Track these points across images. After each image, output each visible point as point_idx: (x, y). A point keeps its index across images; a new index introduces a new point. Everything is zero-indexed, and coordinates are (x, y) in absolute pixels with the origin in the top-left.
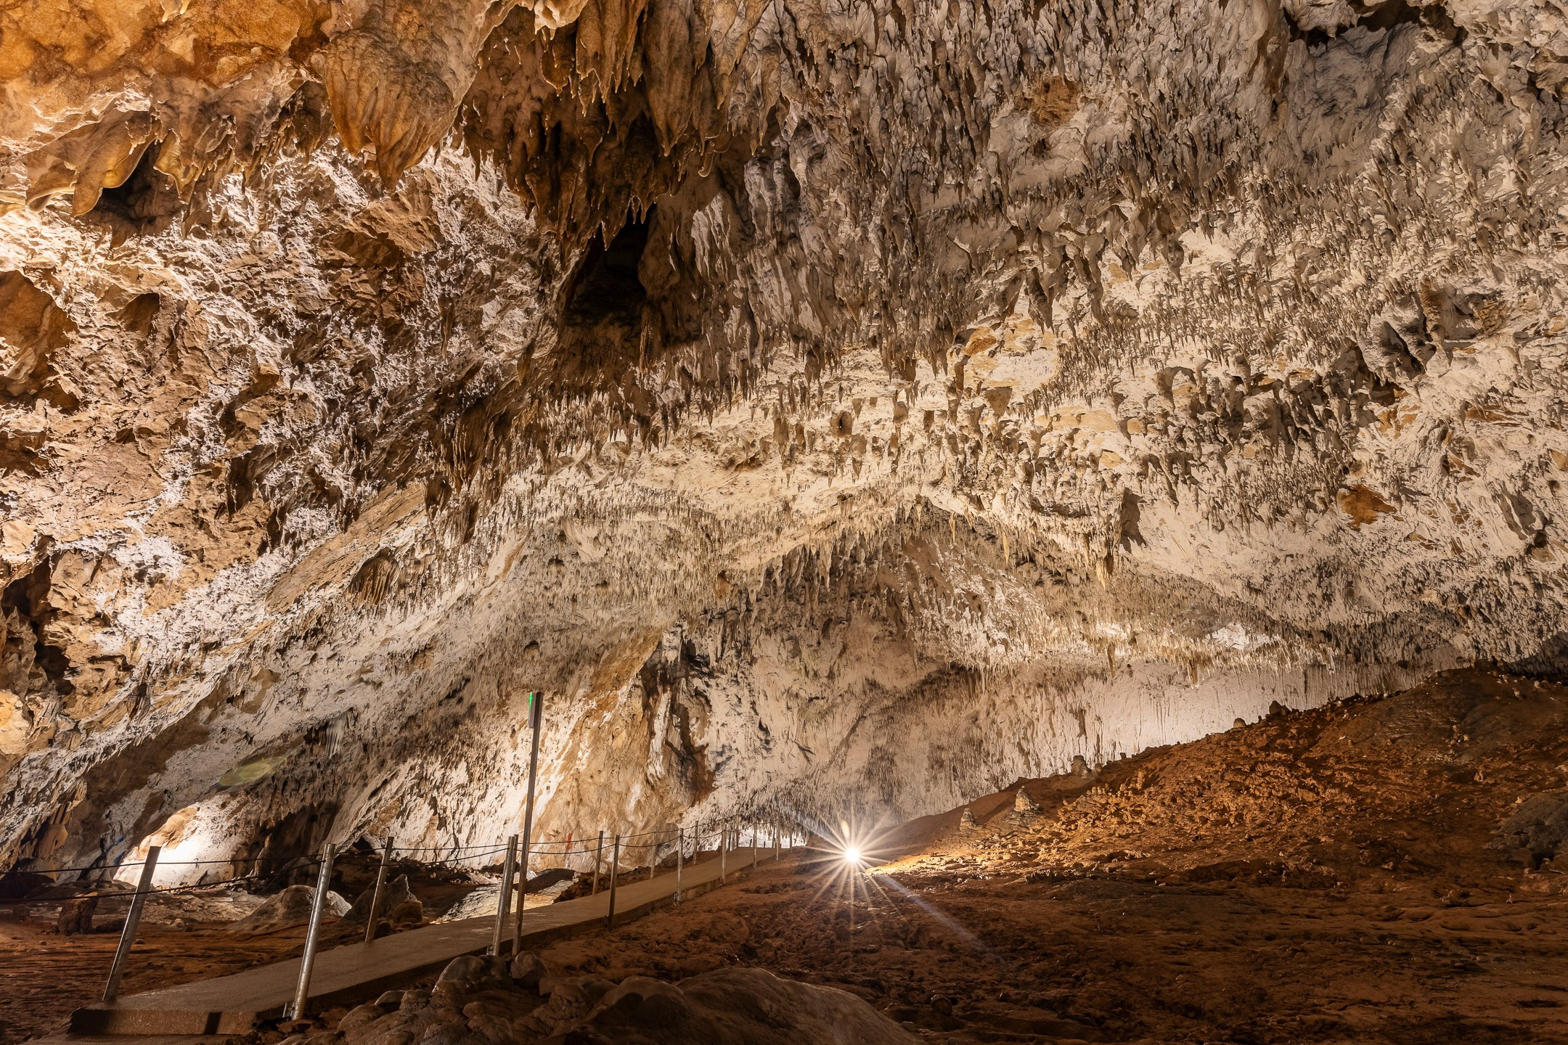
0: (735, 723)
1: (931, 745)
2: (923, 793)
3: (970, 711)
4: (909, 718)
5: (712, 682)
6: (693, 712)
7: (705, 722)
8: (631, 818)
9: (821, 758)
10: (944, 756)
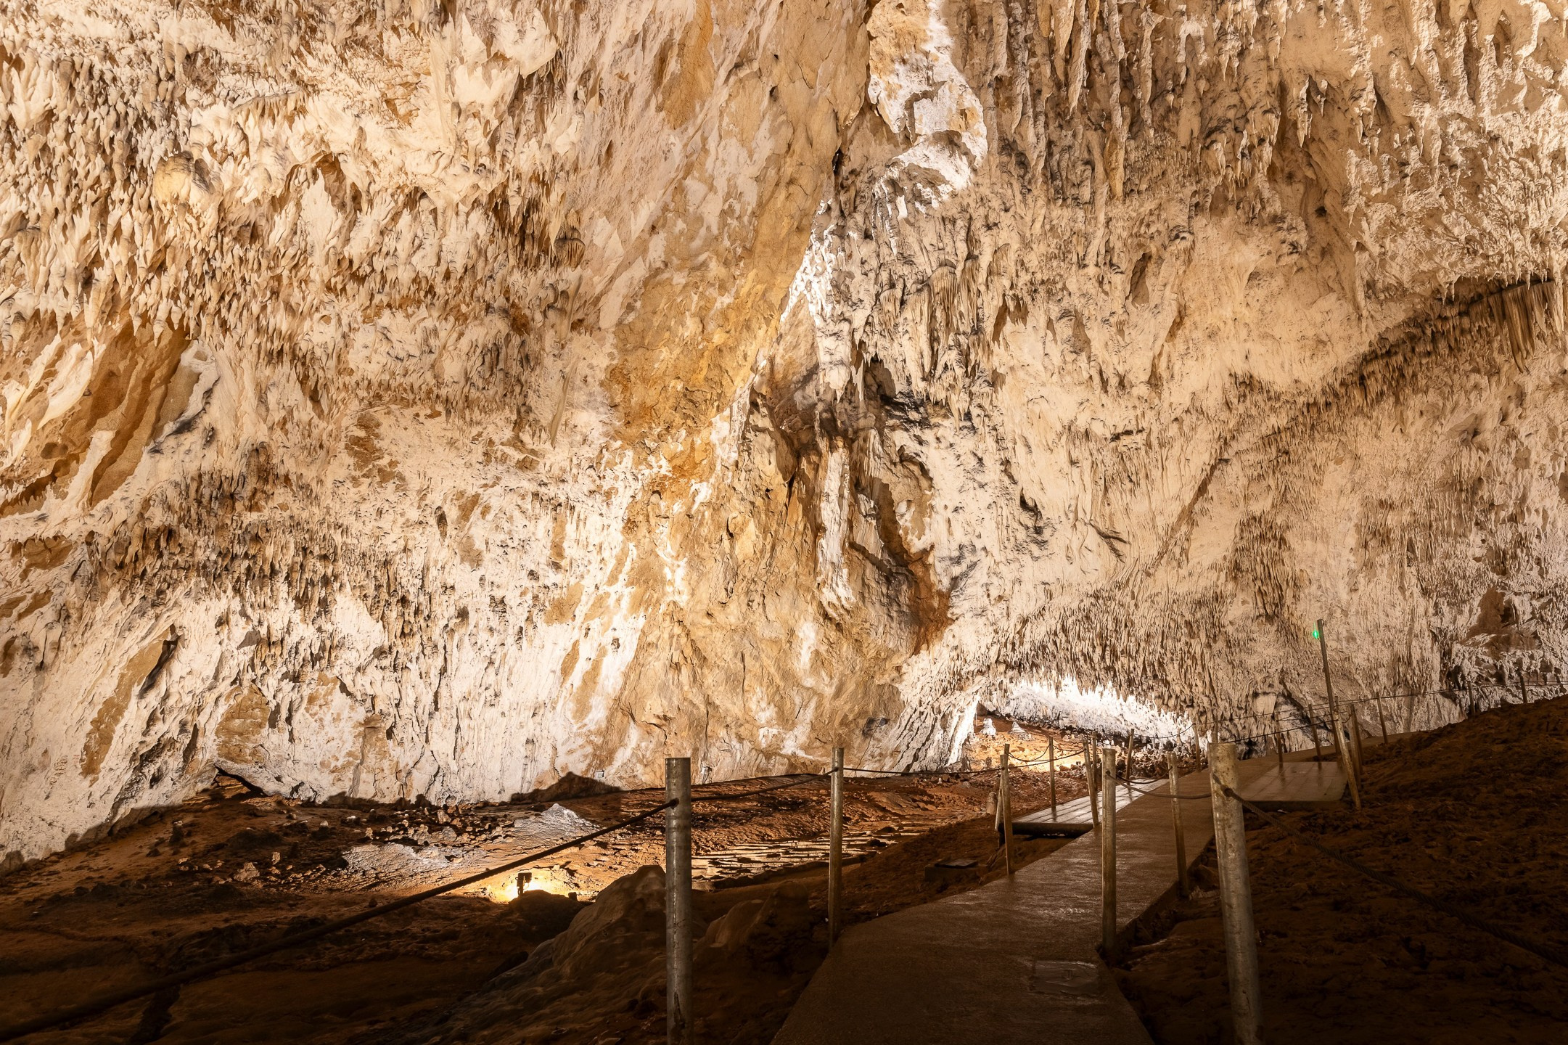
0: (977, 502)
1: (1365, 502)
2: (1344, 595)
3: (1461, 418)
4: (1323, 448)
5: (928, 435)
6: (900, 489)
7: (923, 508)
8: (809, 682)
9: (1143, 548)
10: (1392, 520)
